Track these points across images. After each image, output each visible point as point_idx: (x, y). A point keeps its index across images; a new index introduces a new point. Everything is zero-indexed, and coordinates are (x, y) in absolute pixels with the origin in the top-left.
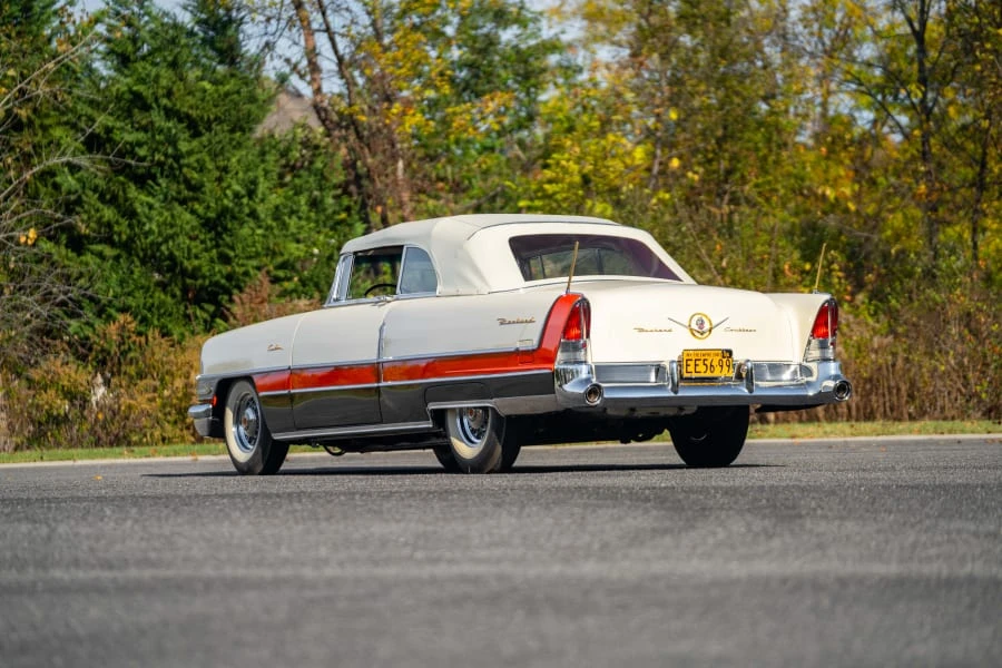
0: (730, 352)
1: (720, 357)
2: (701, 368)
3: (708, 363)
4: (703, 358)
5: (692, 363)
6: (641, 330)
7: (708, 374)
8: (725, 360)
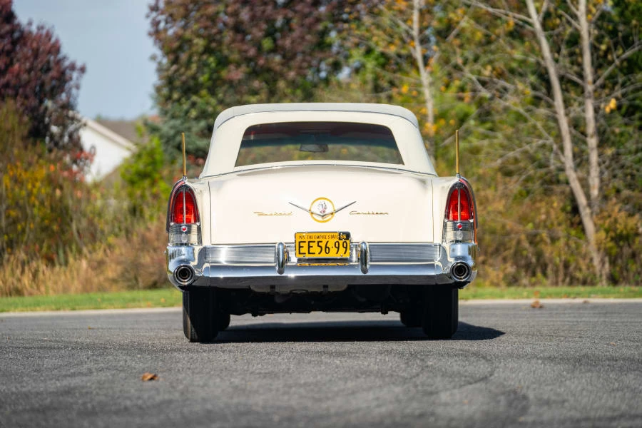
0: (348, 235)
1: (337, 240)
2: (315, 249)
3: (323, 245)
4: (317, 240)
5: (305, 245)
6: (261, 214)
7: (323, 255)
8: (341, 242)
